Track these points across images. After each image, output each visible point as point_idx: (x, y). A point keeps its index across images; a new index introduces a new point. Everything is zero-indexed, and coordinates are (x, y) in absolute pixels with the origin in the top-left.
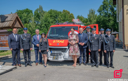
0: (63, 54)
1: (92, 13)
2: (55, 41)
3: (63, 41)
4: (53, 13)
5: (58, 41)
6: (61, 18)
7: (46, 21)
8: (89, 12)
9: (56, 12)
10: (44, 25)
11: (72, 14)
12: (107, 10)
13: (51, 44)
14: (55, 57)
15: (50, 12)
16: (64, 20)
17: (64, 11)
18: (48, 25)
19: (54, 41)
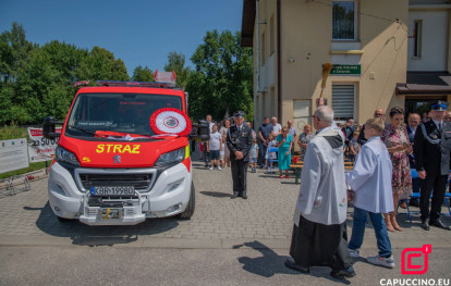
0: (140, 195)
1: (177, 63)
2: (106, 148)
3: (138, 147)
4: (60, 52)
5: (117, 148)
6: (88, 71)
7: (37, 75)
8: (168, 59)
9: (70, 50)
10: (30, 88)
11: (120, 62)
12: (215, 59)
13: (86, 160)
14: (109, 210)
15: (53, 49)
16: (95, 77)
17: (96, 49)
18: (44, 87)
19: (100, 148)
